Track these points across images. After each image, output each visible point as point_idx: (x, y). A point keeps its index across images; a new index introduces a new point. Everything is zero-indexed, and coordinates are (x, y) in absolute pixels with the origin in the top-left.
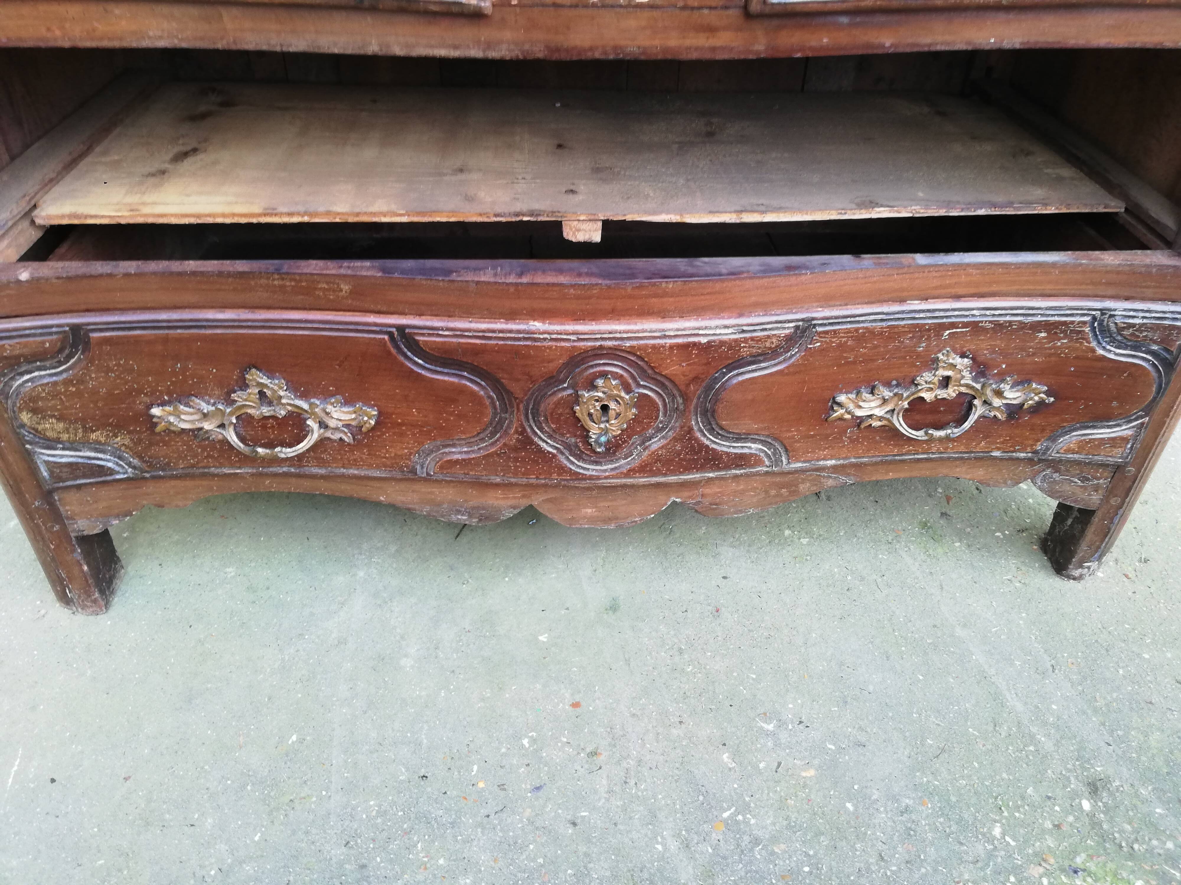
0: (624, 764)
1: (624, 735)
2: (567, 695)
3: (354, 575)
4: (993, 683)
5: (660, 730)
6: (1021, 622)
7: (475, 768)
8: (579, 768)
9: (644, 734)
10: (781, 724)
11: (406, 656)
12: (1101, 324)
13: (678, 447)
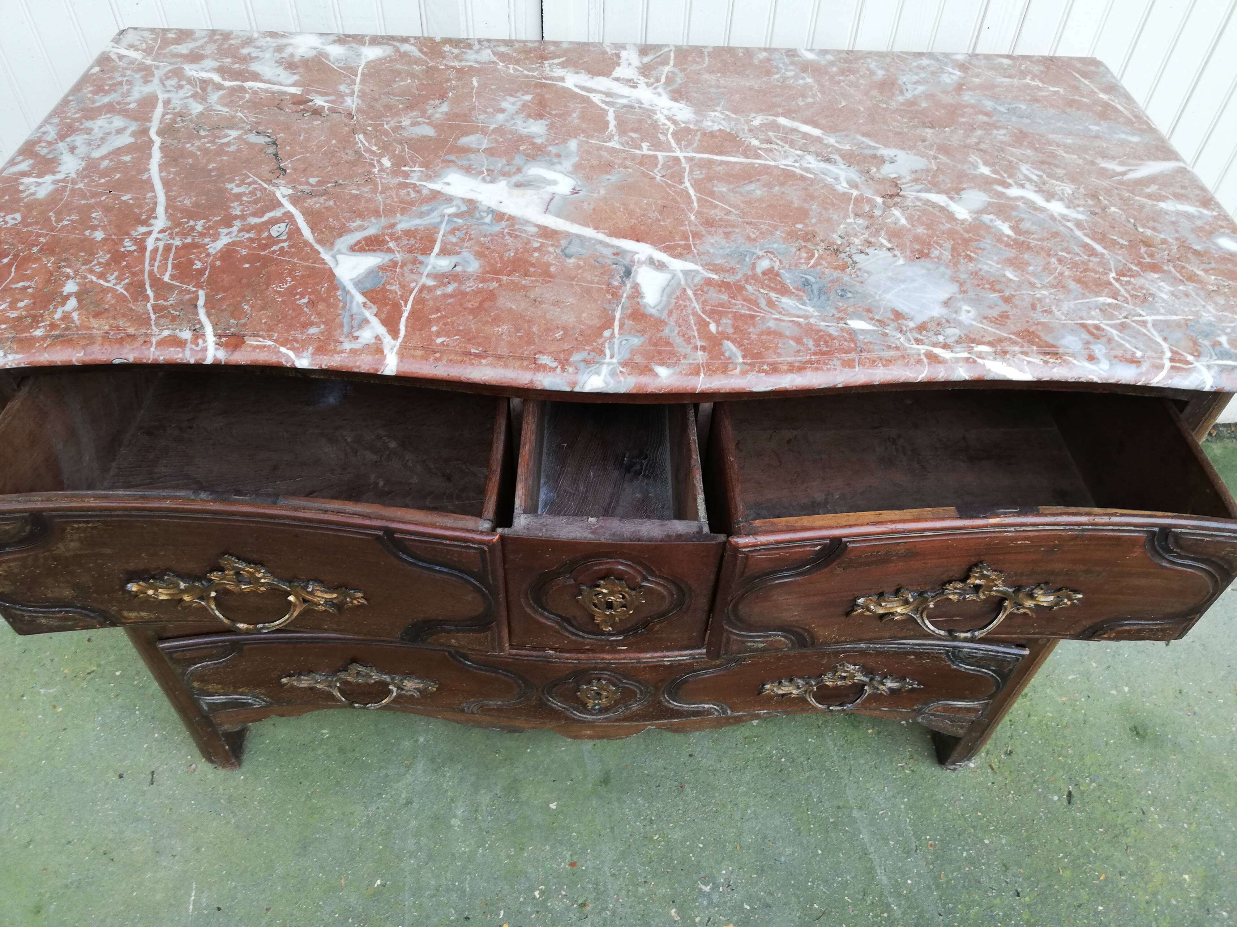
0: (604, 915)
1: (605, 891)
2: (568, 856)
3: (416, 741)
4: (870, 859)
5: (631, 888)
6: (902, 806)
7: (502, 912)
8: (572, 916)
9: (619, 890)
10: (715, 887)
11: (455, 817)
12: (953, 653)
13: (651, 710)
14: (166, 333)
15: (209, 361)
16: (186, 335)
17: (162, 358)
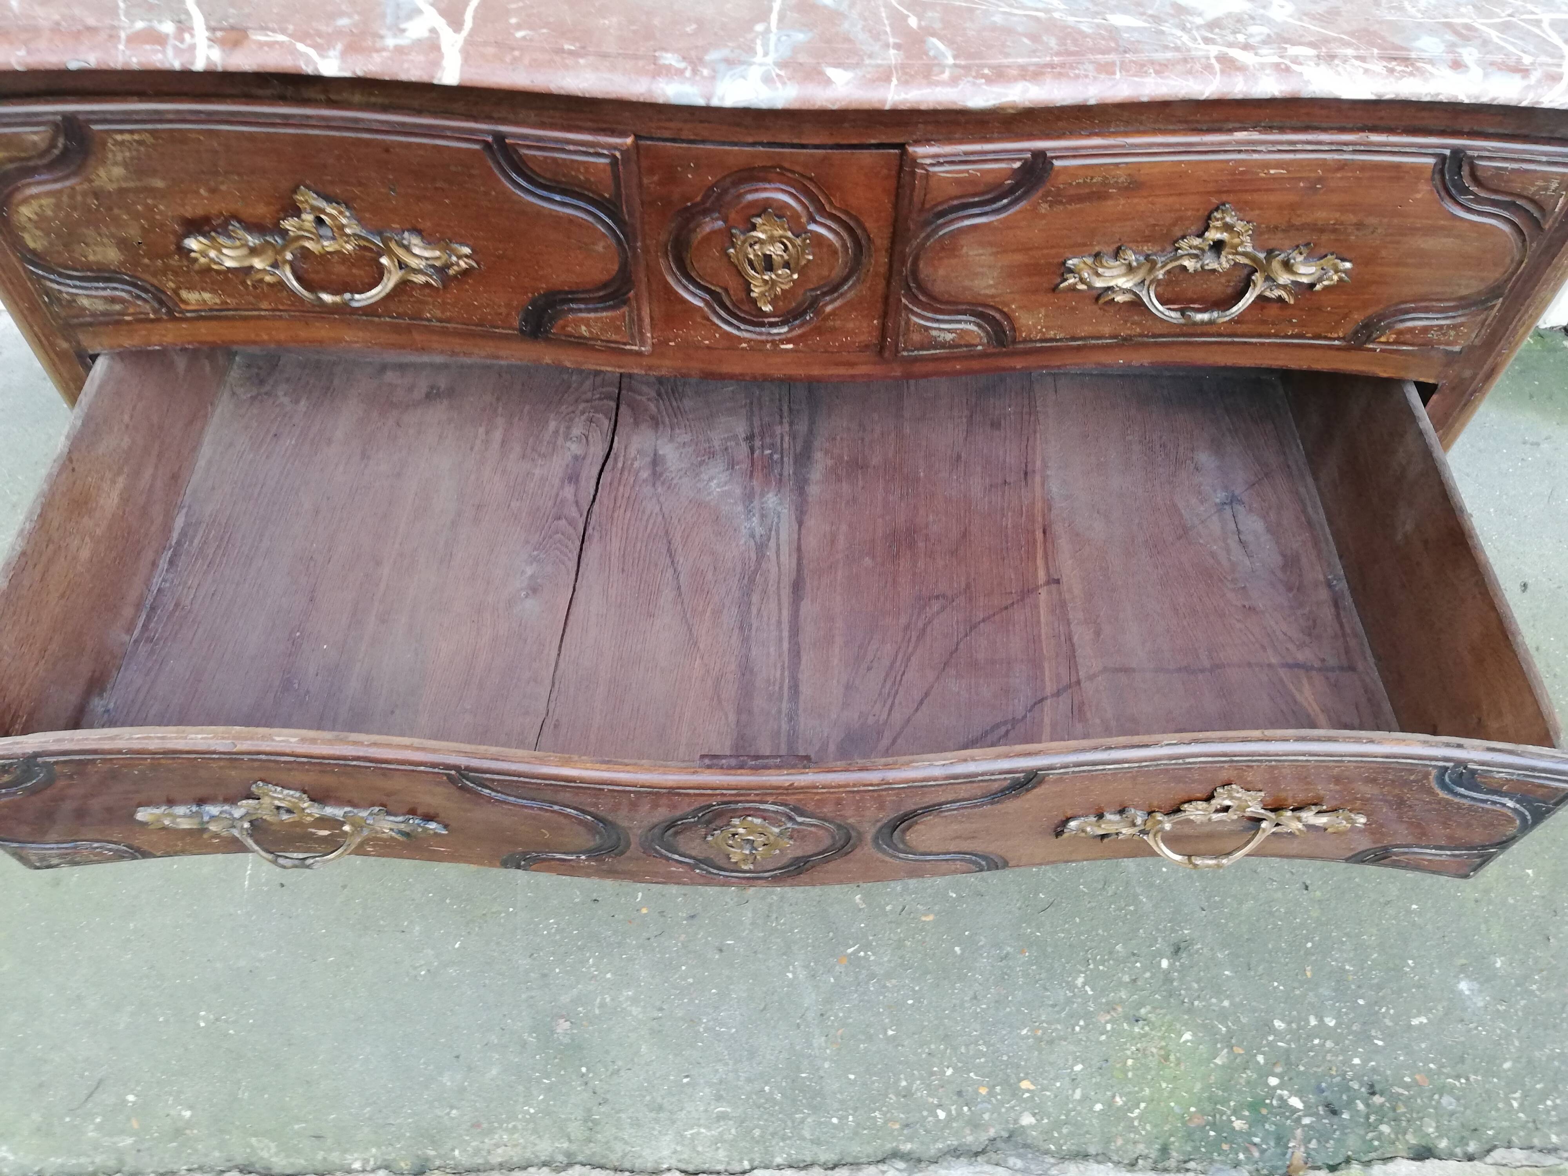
0: (769, 900)
7: (640, 895)
14: (140, 25)
15: (199, 65)
16: (167, 27)
17: (134, 60)
